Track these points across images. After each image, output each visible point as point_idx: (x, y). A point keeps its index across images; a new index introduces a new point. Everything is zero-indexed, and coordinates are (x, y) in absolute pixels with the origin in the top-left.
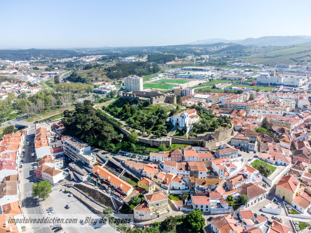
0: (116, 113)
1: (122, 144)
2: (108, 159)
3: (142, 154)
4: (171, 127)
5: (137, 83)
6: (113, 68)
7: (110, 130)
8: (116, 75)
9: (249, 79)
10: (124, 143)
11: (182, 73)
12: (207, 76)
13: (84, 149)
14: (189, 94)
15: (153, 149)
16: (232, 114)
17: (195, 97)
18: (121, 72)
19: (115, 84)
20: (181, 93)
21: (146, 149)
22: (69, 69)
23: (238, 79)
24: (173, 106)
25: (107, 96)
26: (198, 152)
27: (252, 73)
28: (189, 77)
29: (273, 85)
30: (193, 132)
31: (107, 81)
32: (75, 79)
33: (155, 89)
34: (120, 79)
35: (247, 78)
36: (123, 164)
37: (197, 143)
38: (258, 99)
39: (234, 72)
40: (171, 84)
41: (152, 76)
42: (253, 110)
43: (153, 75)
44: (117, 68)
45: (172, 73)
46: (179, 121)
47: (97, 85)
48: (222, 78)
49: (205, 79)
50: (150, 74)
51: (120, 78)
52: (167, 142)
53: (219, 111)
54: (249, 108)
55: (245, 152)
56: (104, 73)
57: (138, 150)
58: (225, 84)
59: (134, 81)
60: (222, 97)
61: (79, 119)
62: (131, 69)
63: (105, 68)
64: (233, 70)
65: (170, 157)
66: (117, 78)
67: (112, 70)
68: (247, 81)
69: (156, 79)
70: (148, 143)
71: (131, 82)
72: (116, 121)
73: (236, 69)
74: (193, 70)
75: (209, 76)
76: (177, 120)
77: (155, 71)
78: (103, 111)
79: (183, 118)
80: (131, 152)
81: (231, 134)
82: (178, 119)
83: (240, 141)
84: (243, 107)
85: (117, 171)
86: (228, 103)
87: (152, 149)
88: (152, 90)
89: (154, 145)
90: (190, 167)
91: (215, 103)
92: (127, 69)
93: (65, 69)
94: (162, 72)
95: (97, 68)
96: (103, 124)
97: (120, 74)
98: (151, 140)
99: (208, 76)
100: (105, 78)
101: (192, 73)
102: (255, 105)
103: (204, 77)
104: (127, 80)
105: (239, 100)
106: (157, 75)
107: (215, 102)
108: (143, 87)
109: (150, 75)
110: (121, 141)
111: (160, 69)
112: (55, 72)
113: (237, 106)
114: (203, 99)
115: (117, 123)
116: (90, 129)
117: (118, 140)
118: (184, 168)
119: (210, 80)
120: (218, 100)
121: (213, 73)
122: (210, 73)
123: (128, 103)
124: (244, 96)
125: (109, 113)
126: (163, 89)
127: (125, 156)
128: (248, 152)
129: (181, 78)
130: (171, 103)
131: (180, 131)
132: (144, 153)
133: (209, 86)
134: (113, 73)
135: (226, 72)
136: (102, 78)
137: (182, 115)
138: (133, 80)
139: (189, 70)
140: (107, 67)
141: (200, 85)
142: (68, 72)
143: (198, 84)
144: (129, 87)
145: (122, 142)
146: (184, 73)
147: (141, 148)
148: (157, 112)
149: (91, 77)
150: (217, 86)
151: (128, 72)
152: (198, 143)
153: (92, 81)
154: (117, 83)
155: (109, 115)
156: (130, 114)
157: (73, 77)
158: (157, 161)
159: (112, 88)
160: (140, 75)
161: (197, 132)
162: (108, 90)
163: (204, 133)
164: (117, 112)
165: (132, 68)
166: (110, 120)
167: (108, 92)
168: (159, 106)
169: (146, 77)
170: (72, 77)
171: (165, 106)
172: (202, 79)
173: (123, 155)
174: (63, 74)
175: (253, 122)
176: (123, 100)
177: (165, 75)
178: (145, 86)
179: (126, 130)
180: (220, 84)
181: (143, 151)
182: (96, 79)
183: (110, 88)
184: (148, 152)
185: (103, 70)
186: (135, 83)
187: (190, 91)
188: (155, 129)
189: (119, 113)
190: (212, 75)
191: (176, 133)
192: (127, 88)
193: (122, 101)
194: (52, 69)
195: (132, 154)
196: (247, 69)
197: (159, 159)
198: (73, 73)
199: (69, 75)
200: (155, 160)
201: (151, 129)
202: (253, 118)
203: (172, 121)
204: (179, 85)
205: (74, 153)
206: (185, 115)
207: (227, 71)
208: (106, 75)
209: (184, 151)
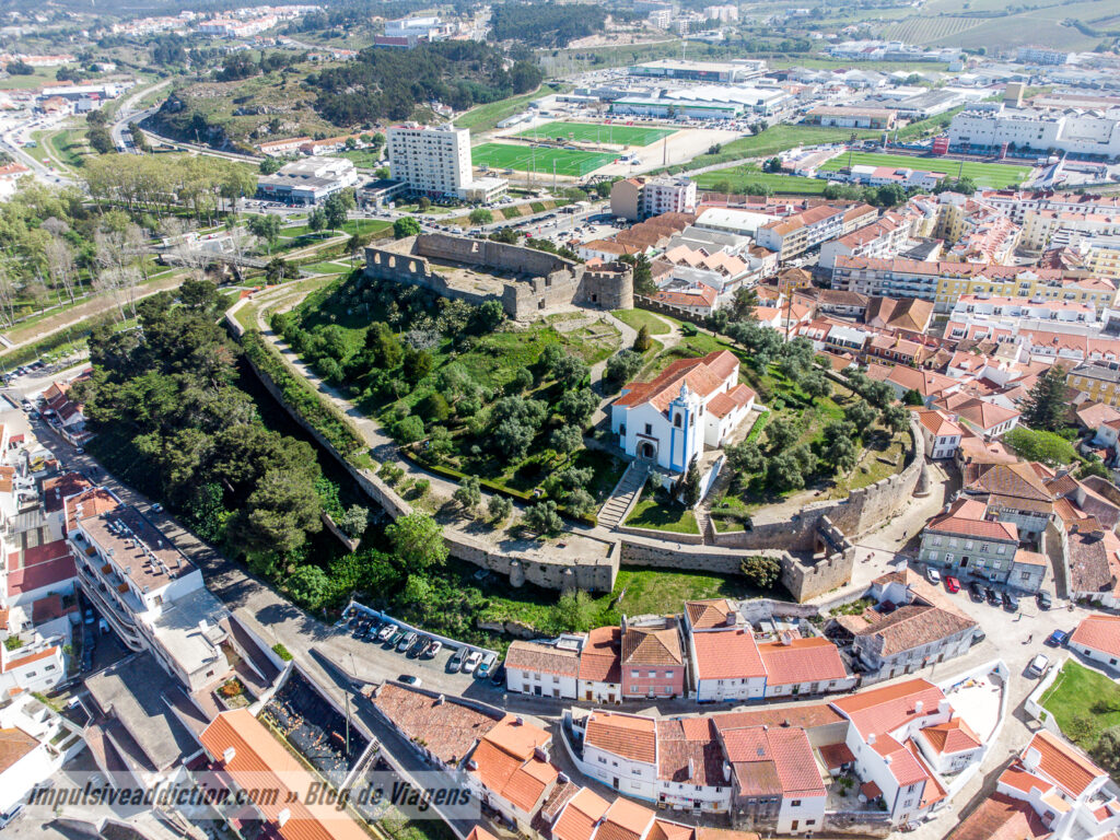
0: (334, 363)
1: (360, 563)
2: (288, 663)
3: (463, 636)
4: (615, 469)
5: (444, 152)
6: (347, 75)
7: (291, 494)
8: (357, 105)
9: (913, 122)
10: (370, 560)
11: (637, 93)
12: (739, 109)
13: (168, 590)
14: (673, 204)
15: (524, 607)
16: (876, 322)
17: (701, 225)
18: (378, 93)
19: (352, 148)
20: (640, 203)
21: (486, 606)
22: (163, 70)
23: (868, 123)
24: (619, 325)
25: (314, 224)
26: (766, 627)
27: (923, 90)
28: (665, 111)
29: (1019, 151)
30: (728, 494)
31: (320, 138)
32: (182, 126)
33: (525, 173)
34: (378, 126)
35: (904, 118)
36: (365, 706)
37: (759, 577)
38: (983, 239)
39: (846, 89)
40: (593, 145)
41: (511, 108)
42: (969, 302)
43: (515, 100)
44: (362, 74)
45: (593, 93)
46: (654, 435)
47: (276, 155)
48: (800, 118)
49: (731, 122)
50: (504, 97)
51: (374, 121)
52: (598, 571)
53: (813, 304)
54: (945, 285)
55: (998, 605)
56: (304, 97)
57: (441, 608)
58: (820, 149)
59: (432, 145)
60: (820, 227)
61: (146, 406)
62: (421, 76)
63: (311, 77)
64: (841, 76)
65: (618, 681)
66: (361, 120)
67: (339, 83)
68: (904, 133)
69: (527, 121)
70: (499, 569)
71: (421, 146)
72: (331, 418)
73: (854, 73)
74: (680, 75)
75: (748, 109)
76: (643, 432)
77: (524, 81)
78: (270, 340)
79: (678, 423)
80: (411, 620)
81: (912, 491)
82: (649, 428)
83: (970, 544)
84: (919, 281)
85: (335, 745)
86: (852, 264)
87: (517, 604)
88: (513, 183)
89: (527, 582)
90: (731, 765)
91: (788, 255)
92: (403, 79)
93: (145, 70)
94: (551, 86)
95: (275, 73)
96: (259, 447)
97: (375, 101)
98: (514, 554)
99: (746, 106)
100: (312, 120)
101: (676, 95)
102: (974, 272)
103: (728, 114)
104: (400, 138)
105: (894, 240)
106: (532, 101)
107: (790, 251)
108: (474, 164)
109: (500, 102)
110: (354, 544)
111: (545, 74)
112: (99, 89)
113: (895, 276)
114: (734, 231)
115: (333, 429)
116: (196, 469)
117: (342, 537)
118: (696, 767)
119: (754, 129)
120: (804, 239)
121: (764, 94)
122: (748, 94)
123: (395, 305)
124: (914, 221)
125: (301, 356)
126: (559, 172)
127: (377, 640)
128: (1010, 607)
129: (631, 118)
130: (608, 308)
131: (661, 491)
132: (477, 632)
133: (752, 160)
134: (346, 96)
135: (817, 88)
136: (297, 121)
137: (676, 410)
138: (428, 139)
139: (663, 75)
140: (317, 72)
141: (715, 156)
142: (157, 87)
143: (706, 148)
144: (411, 170)
145: (359, 548)
146: (643, 90)
147: (459, 601)
148: (539, 370)
149: (251, 118)
150: (786, 159)
151: (409, 92)
152: (764, 573)
153: (254, 135)
154: (364, 146)
155: (301, 370)
156: (398, 384)
157: (173, 116)
158: (544, 692)
159: (338, 173)
160: (459, 103)
161: (747, 491)
162: (322, 183)
163: (781, 501)
164: (338, 357)
165: (426, 73)
166: (302, 408)
167: (320, 193)
168: (551, 329)
169: (485, 111)
170: (169, 117)
171: (578, 324)
172: (718, 120)
173: (366, 632)
174: (136, 99)
175: (980, 374)
176: (369, 287)
177: (566, 100)
178: (483, 159)
179: (378, 482)
180: (796, 152)
181: (470, 619)
182: (274, 127)
183: (330, 177)
184: (495, 627)
185: (302, 87)
186: (437, 151)
187: (677, 195)
188: (531, 475)
189: (346, 369)
190: (760, 102)
191: (640, 501)
192: (404, 177)
193: (366, 291)
194: (90, 73)
195: (414, 632)
196: (902, 74)
197: (556, 686)
198: (173, 95)
199: (158, 107)
200: (538, 690)
201: (509, 474)
202: (978, 353)
203: (615, 428)
204: (625, 154)
205: (119, 606)
206: (687, 411)
207: (817, 81)
208: (316, 108)
209: (692, 636)
